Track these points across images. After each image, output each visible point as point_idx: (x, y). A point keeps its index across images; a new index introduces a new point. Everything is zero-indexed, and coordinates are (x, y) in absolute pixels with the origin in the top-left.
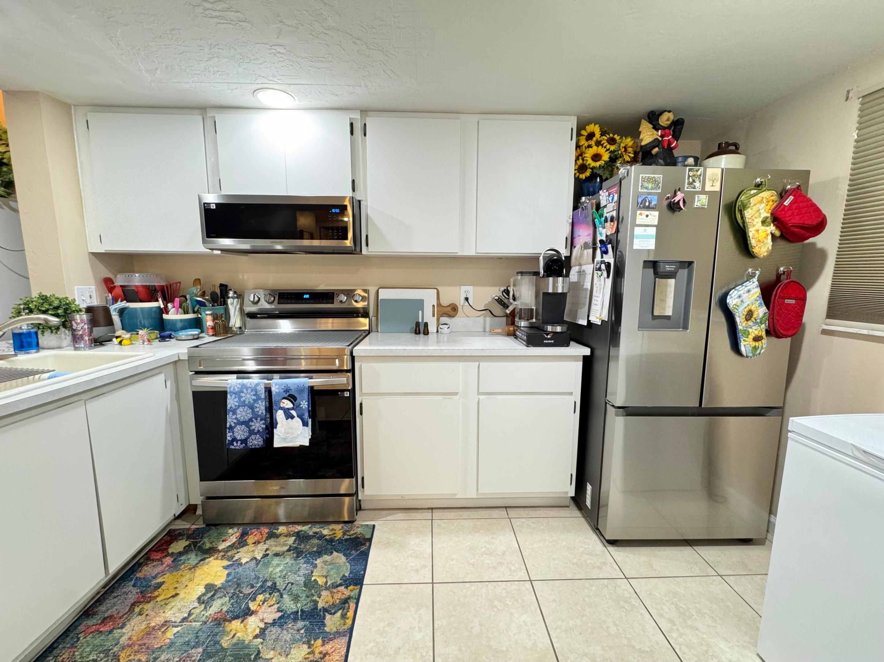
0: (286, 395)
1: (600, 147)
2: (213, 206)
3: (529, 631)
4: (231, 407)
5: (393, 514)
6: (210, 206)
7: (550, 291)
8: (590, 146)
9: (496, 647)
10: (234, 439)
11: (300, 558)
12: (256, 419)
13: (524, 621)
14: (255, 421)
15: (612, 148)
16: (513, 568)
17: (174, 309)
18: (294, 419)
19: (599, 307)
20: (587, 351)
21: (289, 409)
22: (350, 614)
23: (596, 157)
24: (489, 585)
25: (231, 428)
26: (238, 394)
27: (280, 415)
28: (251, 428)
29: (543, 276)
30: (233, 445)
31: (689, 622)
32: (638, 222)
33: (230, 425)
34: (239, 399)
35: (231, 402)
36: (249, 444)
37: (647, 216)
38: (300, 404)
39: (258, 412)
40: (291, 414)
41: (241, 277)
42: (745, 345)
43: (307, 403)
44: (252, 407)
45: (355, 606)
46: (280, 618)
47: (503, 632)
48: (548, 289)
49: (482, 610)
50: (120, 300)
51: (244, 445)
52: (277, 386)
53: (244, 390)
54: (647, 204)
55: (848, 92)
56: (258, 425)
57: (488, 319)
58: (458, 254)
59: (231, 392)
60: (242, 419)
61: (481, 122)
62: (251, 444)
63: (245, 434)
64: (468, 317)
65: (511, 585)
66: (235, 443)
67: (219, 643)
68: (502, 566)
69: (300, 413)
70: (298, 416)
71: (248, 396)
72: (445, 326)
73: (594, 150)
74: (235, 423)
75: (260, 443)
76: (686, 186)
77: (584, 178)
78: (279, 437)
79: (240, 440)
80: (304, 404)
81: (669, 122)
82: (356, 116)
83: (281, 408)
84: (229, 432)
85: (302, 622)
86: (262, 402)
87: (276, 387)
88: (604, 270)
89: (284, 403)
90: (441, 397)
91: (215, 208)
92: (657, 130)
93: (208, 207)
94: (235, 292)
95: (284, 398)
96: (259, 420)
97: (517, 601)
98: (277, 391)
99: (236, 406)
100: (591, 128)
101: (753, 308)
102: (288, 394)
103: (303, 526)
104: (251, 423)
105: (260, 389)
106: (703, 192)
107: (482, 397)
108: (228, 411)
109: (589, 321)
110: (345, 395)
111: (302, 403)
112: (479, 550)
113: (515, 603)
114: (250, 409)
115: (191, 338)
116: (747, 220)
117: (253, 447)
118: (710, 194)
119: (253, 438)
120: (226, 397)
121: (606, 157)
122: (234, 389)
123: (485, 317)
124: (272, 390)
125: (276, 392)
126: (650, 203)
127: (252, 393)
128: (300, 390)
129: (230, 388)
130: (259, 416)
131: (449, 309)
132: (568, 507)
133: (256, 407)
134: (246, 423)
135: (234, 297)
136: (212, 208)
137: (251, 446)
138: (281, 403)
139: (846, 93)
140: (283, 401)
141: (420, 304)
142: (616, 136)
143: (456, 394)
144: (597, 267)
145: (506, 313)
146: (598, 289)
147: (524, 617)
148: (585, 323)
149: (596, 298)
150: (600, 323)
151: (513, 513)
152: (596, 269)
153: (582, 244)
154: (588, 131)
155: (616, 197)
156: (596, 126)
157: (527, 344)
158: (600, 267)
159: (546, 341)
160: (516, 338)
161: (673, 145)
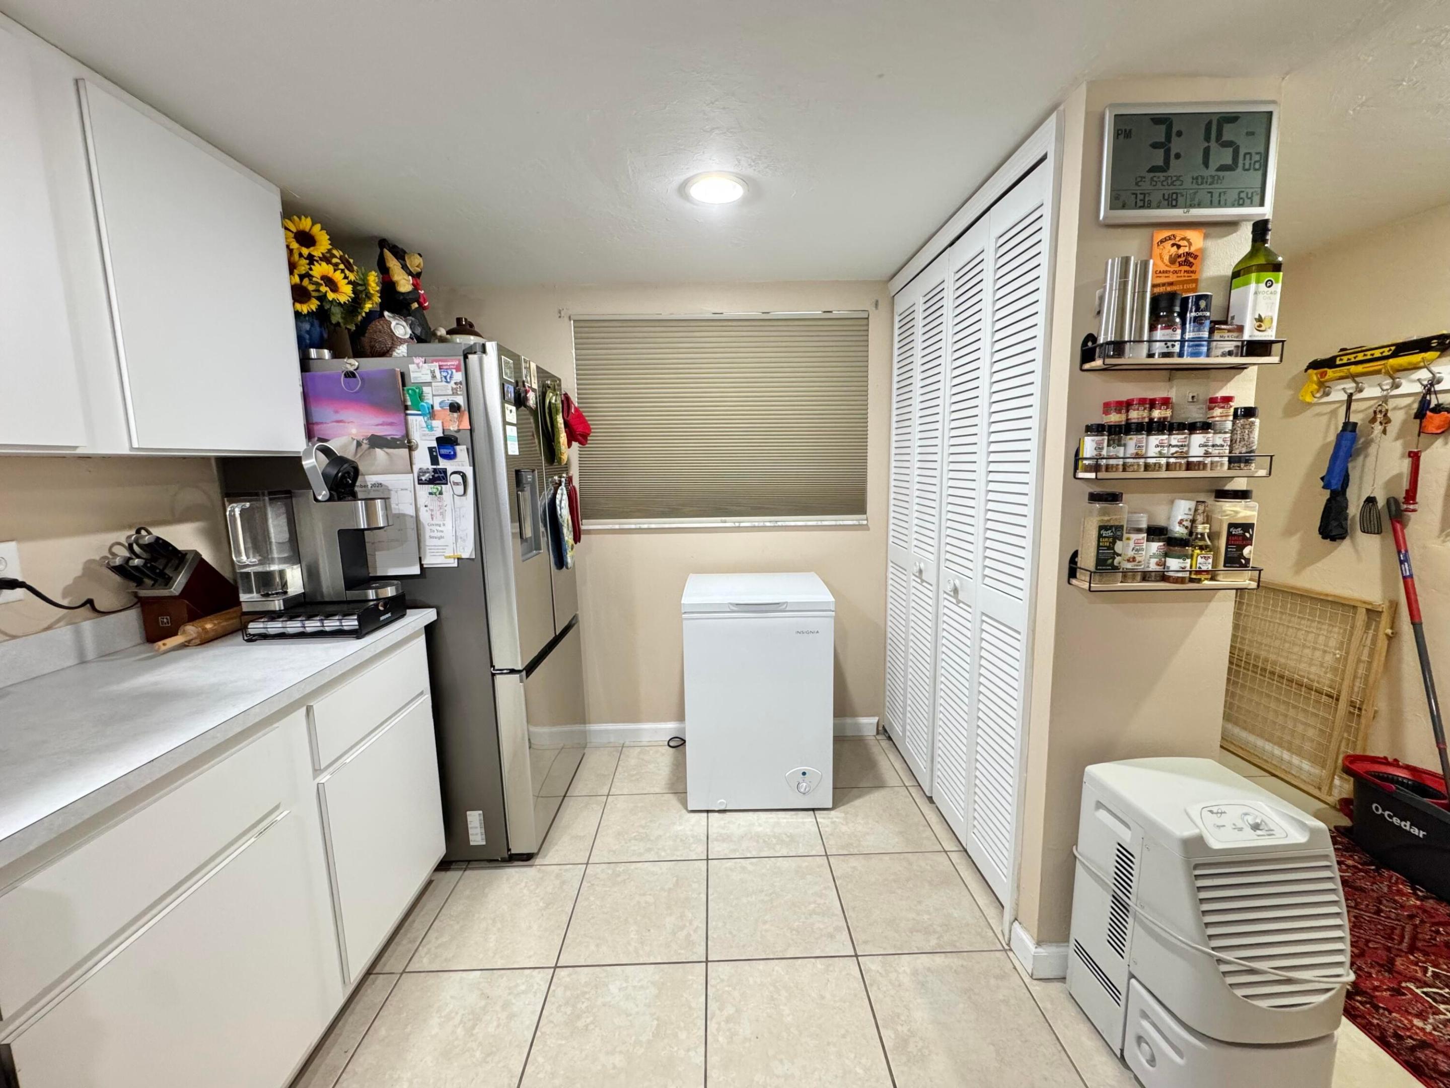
1: (331, 266)
3: (635, 987)
8: (311, 258)
9: (651, 1034)
13: (620, 989)
15: (352, 276)
16: (523, 987)
19: (448, 539)
20: (429, 615)
23: (329, 283)
24: (543, 1030)
29: (331, 499)
32: (507, 419)
37: (511, 412)
42: (570, 556)
47: (631, 1021)
48: (358, 522)
49: (588, 1047)
54: (509, 396)
55: (560, 310)
57: (88, 625)
65: (554, 996)
68: (513, 1004)
73: (322, 268)
76: (525, 378)
77: (305, 311)
88: (454, 484)
97: (586, 993)
100: (305, 224)
101: (568, 518)
109: (423, 566)
112: (457, 1039)
113: (587, 996)
121: (346, 289)
123: (74, 623)
139: (557, 310)
142: (347, 257)
144: (423, 478)
145: (135, 595)
146: (437, 513)
147: (613, 988)
148: (416, 570)
149: (434, 528)
150: (456, 565)
151: (392, 963)
152: (420, 482)
153: (360, 438)
154: (301, 227)
155: (459, 376)
156: (313, 224)
157: (357, 634)
158: (438, 478)
159: (382, 618)
160: (252, 639)
161: (426, 304)
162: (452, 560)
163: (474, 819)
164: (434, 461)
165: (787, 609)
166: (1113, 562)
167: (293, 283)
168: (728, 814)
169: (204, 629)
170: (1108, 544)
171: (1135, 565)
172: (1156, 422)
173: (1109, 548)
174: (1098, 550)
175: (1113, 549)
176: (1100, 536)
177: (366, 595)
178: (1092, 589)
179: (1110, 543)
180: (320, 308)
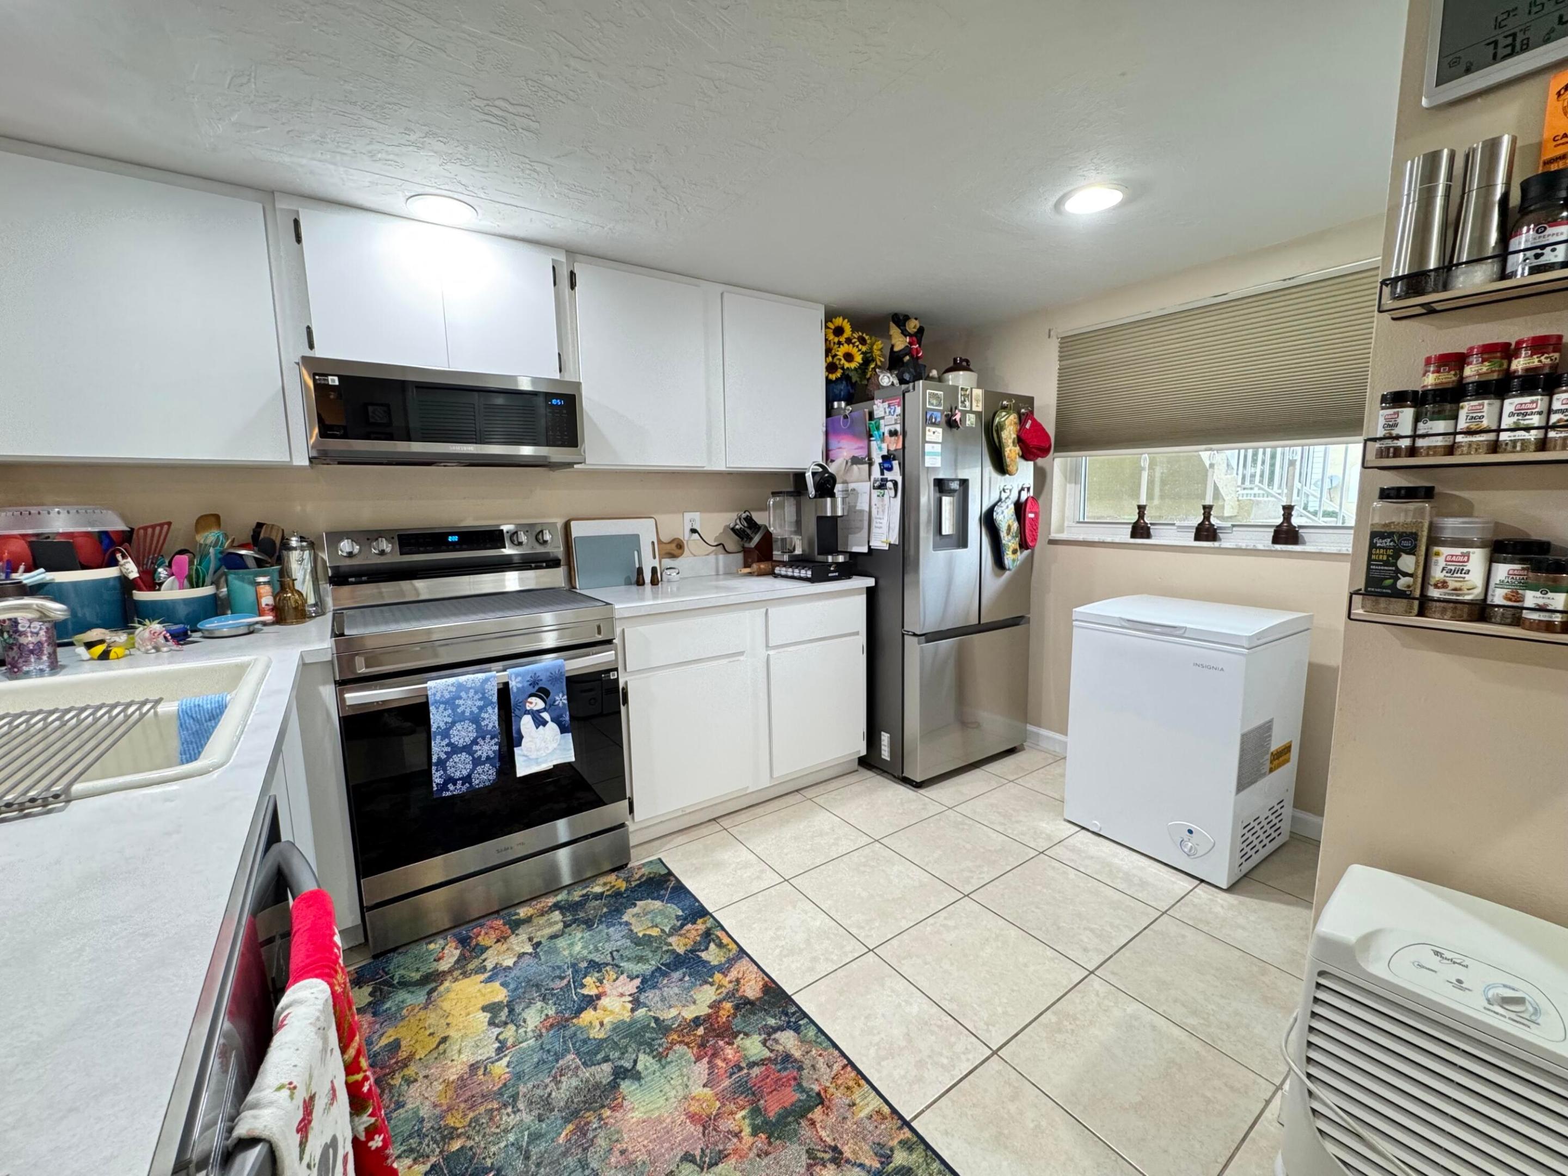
0: (534, 691)
1: (851, 345)
2: (333, 381)
3: (908, 876)
4: (439, 727)
5: (670, 841)
6: (327, 380)
7: (829, 514)
8: (840, 343)
10: (451, 780)
11: (596, 925)
12: (484, 738)
14: (482, 742)
15: (864, 349)
16: (851, 838)
17: (173, 577)
18: (547, 725)
19: (885, 529)
20: (871, 582)
21: (539, 711)
22: (726, 940)
23: (849, 357)
24: (843, 859)
25: (442, 763)
26: (450, 703)
27: (526, 723)
28: (476, 756)
29: (815, 497)
30: (448, 790)
31: (1013, 819)
32: (927, 439)
33: (439, 758)
34: (454, 710)
35: (438, 718)
36: (475, 782)
37: (934, 433)
38: (555, 701)
39: (487, 725)
40: (542, 718)
41: (299, 508)
42: (1009, 558)
43: (565, 697)
44: (476, 720)
45: (723, 933)
46: (642, 982)
47: (888, 886)
48: (826, 512)
50: (22, 568)
51: (467, 785)
52: (519, 679)
53: (463, 694)
54: (934, 420)
55: (1050, 331)
56: (488, 748)
57: (721, 557)
58: (705, 469)
59: (436, 702)
60: (461, 743)
61: (726, 295)
62: (477, 782)
63: (468, 766)
64: (695, 556)
65: (862, 851)
66: (451, 787)
67: (589, 1039)
68: (840, 841)
69: (555, 714)
70: (552, 720)
71: (469, 702)
72: (671, 570)
73: (845, 348)
74: (446, 753)
75: (491, 777)
76: (960, 404)
77: (834, 379)
78: (525, 758)
79: (459, 779)
80: (561, 699)
81: (915, 330)
82: (562, 258)
83: (527, 712)
84: (437, 771)
85: (678, 973)
86: (494, 708)
87: (517, 680)
88: (890, 489)
89: (531, 703)
90: (725, 661)
91: (337, 383)
92: (906, 336)
93: (323, 382)
94: (302, 539)
95: (531, 695)
96: (487, 740)
98: (520, 685)
99: (446, 723)
100: (839, 321)
101: (1011, 524)
102: (537, 687)
103: (556, 896)
104: (475, 748)
105: (490, 688)
106: (971, 412)
107: (771, 652)
108: (432, 735)
109: (869, 547)
110: (612, 678)
111: (557, 698)
112: (806, 836)
113: (879, 862)
114: (473, 723)
115: (244, 630)
116: (1004, 441)
117: (481, 785)
118: (978, 414)
119: (480, 771)
120: (428, 712)
121: (859, 358)
122: (442, 696)
123: (716, 554)
124: (510, 686)
125: (518, 688)
126: (936, 419)
127: (477, 697)
128: (554, 679)
129: (435, 695)
130: (489, 732)
131: (673, 546)
132: (857, 771)
133: (484, 719)
134: (467, 749)
135: (302, 546)
136: (330, 383)
137: (478, 784)
138: (527, 704)
139: (1047, 331)
140: (530, 700)
141: (633, 541)
142: (864, 335)
143: (742, 653)
144: (876, 485)
145: (743, 547)
146: (880, 510)
147: (896, 868)
148: (865, 550)
149: (878, 521)
150: (887, 548)
151: (809, 793)
152: (874, 488)
153: (847, 458)
154: (837, 324)
155: (899, 410)
156: (844, 319)
157: (811, 580)
158: (882, 486)
159: (830, 575)
160: (776, 576)
161: (920, 354)
162: (885, 545)
163: (885, 738)
164: (882, 474)
165: (1186, 635)
166: (1395, 583)
167: (828, 361)
168: (1101, 839)
169: (760, 568)
170: (1385, 558)
171: (1445, 594)
172: (1518, 377)
173: (1386, 563)
174: (1369, 565)
175: (1395, 565)
176: (1372, 546)
177: (827, 559)
178: (1352, 617)
179: (1388, 556)
180: (843, 374)
